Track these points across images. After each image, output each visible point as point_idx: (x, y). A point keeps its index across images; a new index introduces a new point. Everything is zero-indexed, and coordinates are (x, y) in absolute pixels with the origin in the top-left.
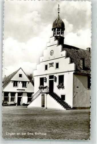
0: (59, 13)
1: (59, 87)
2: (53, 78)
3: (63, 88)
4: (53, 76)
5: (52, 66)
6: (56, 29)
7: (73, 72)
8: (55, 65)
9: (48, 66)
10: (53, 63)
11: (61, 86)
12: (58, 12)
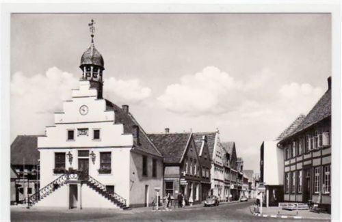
0: (92, 36)
1: (101, 172)
2: (88, 156)
3: (109, 172)
4: (88, 151)
5: (85, 134)
6: (92, 68)
7: (130, 149)
8: (91, 133)
9: (76, 133)
10: (87, 129)
11: (106, 169)
12: (91, 33)
